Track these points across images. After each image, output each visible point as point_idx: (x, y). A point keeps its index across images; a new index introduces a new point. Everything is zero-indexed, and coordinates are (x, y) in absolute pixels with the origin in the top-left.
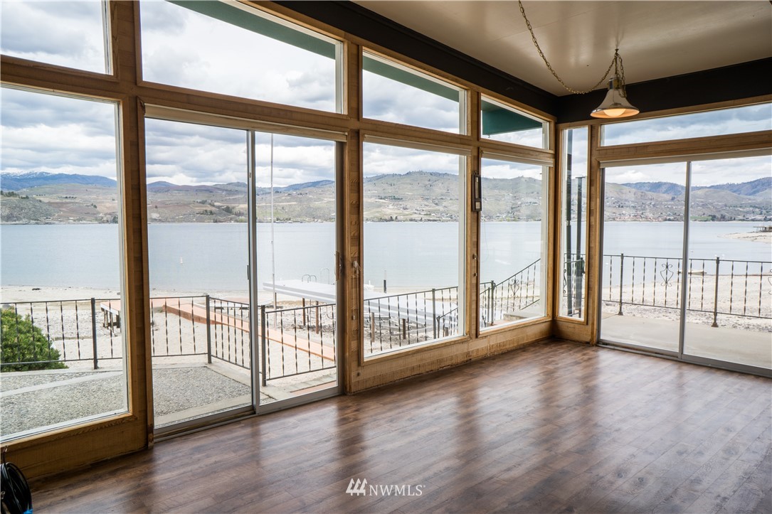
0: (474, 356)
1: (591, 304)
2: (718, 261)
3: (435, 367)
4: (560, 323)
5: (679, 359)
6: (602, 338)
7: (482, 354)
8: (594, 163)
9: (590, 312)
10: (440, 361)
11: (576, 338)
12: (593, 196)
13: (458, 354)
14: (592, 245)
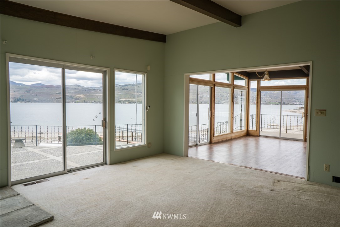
0: (232, 138)
1: (258, 126)
2: (287, 116)
3: (225, 139)
4: (249, 131)
5: (280, 138)
6: (260, 134)
7: (234, 137)
8: (259, 90)
9: (257, 128)
10: (226, 138)
11: (254, 135)
12: (258, 98)
13: (229, 137)
14: (258, 111)
